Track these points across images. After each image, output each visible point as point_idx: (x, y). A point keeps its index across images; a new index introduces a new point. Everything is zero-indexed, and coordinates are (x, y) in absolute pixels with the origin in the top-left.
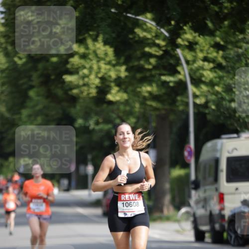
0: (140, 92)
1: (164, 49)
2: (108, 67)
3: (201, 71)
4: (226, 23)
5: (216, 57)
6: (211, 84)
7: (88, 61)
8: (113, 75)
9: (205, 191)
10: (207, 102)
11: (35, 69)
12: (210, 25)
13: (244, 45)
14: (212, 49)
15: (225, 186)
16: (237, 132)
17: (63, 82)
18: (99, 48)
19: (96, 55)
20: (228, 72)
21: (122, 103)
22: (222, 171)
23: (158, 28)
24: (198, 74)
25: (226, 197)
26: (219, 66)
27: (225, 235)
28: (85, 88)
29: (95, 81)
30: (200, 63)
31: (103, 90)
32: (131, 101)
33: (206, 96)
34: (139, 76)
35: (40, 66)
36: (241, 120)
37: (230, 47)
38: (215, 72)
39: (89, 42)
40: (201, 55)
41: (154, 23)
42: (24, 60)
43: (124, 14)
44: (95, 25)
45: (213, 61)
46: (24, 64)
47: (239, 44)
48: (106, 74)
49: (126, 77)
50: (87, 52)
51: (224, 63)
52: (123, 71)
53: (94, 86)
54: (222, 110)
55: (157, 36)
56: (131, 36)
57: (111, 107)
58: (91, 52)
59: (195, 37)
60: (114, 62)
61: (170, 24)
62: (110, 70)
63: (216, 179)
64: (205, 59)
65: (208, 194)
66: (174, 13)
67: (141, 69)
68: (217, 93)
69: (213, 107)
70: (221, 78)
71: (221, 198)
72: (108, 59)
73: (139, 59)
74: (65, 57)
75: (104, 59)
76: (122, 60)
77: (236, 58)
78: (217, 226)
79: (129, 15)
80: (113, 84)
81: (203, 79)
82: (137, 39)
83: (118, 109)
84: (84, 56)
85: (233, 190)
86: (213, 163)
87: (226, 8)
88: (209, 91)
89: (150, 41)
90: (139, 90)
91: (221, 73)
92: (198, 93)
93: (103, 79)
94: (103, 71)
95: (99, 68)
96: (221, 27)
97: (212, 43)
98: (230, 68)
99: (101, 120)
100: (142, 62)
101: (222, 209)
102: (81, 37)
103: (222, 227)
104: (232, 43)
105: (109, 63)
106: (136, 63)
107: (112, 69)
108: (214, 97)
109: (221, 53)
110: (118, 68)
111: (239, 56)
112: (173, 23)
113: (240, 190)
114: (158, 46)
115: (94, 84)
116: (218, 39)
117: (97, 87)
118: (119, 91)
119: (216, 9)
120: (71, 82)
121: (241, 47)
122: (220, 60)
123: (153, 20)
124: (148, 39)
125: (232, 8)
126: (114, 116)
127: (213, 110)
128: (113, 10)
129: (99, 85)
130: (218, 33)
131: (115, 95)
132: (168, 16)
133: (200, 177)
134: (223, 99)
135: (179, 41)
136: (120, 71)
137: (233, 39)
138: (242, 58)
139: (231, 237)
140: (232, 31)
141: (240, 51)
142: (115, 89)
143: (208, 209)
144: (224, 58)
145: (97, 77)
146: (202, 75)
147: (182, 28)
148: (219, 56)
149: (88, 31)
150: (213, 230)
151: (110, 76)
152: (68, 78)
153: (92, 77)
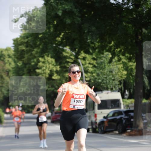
0: (65, 76)
1: (74, 60)
2: (53, 66)
3: (88, 68)
4: (97, 50)
5: (93, 63)
6: (92, 73)
7: (45, 64)
8: (55, 69)
9: (90, 113)
10: (90, 80)
11: (25, 67)
12: (91, 51)
13: (104, 59)
14: (92, 60)
15: (97, 111)
16: (101, 91)
17: (36, 72)
18: (49, 60)
19: (48, 62)
20: (98, 68)
21: (58, 80)
22: (96, 105)
23: (71, 51)
24: (87, 69)
25: (97, 116)
26: (94, 66)
27: (97, 130)
28: (44, 74)
29: (48, 72)
30: (87, 65)
31: (51, 75)
32: (62, 79)
33: (90, 77)
34: (64, 70)
35: (27, 66)
36: (103, 87)
37: (98, 59)
38: (93, 68)
39: (46, 57)
40: (88, 62)
41: (69, 50)
42: (21, 64)
43: (59, 47)
44: (48, 51)
45: (92, 64)
46: (21, 66)
47: (102, 58)
48: (52, 69)
49: (60, 70)
50: (45, 61)
51: (96, 65)
52: (58, 68)
53: (47, 74)
54: (96, 83)
55: (71, 55)
56: (61, 55)
57: (54, 81)
58: (46, 61)
59: (85, 55)
60: (55, 65)
61: (76, 50)
62: (53, 67)
63: (94, 109)
64: (89, 64)
65: (91, 114)
66: (77, 47)
67: (65, 67)
68: (94, 76)
69: (93, 81)
70: (95, 71)
71: (96, 116)
72: (53, 63)
73: (64, 63)
74: (36, 63)
75: (51, 63)
76: (58, 64)
77: (101, 63)
78: (94, 126)
79: (60, 47)
80: (54, 73)
81: (89, 71)
82: (64, 56)
83: (57, 82)
84: (44, 62)
85: (100, 113)
86: (92, 103)
87: (96, 45)
88: (91, 76)
89: (68, 57)
90: (64, 75)
91: (95, 69)
92: (87, 76)
93: (51, 71)
94: (51, 68)
95: (49, 67)
96: (95, 52)
97: (92, 58)
98: (98, 67)
99: (50, 86)
100: (66, 65)
101: (96, 120)
102: (42, 55)
103: (96, 126)
104: (99, 58)
105: (53, 65)
106: (63, 65)
107: (54, 67)
108: (92, 78)
109: (95, 61)
110: (56, 67)
111: (102, 63)
112: (77, 50)
113: (103, 113)
114: (72, 59)
115: (47, 73)
116: (94, 56)
117: (49, 74)
118: (57, 76)
119: (93, 45)
120: (39, 72)
121: (102, 59)
122: (95, 64)
123: (70, 49)
124: (68, 56)
125: (99, 45)
126: (55, 85)
127: (93, 83)
128: (54, 45)
129: (50, 73)
130: (94, 54)
131: (55, 77)
132: (75, 47)
133: (88, 108)
134: (96, 78)
135: (80, 57)
136: (57, 68)
137: (99, 56)
138: (103, 64)
139: (99, 130)
140: (99, 54)
141: (102, 61)
142: (55, 75)
143: (91, 120)
144: (97, 63)
145: (49, 70)
146: (88, 70)
147: (80, 52)
148: (94, 62)
149: (45, 53)
150: (92, 128)
151: (53, 70)
152: (38, 71)
153: (47, 70)
